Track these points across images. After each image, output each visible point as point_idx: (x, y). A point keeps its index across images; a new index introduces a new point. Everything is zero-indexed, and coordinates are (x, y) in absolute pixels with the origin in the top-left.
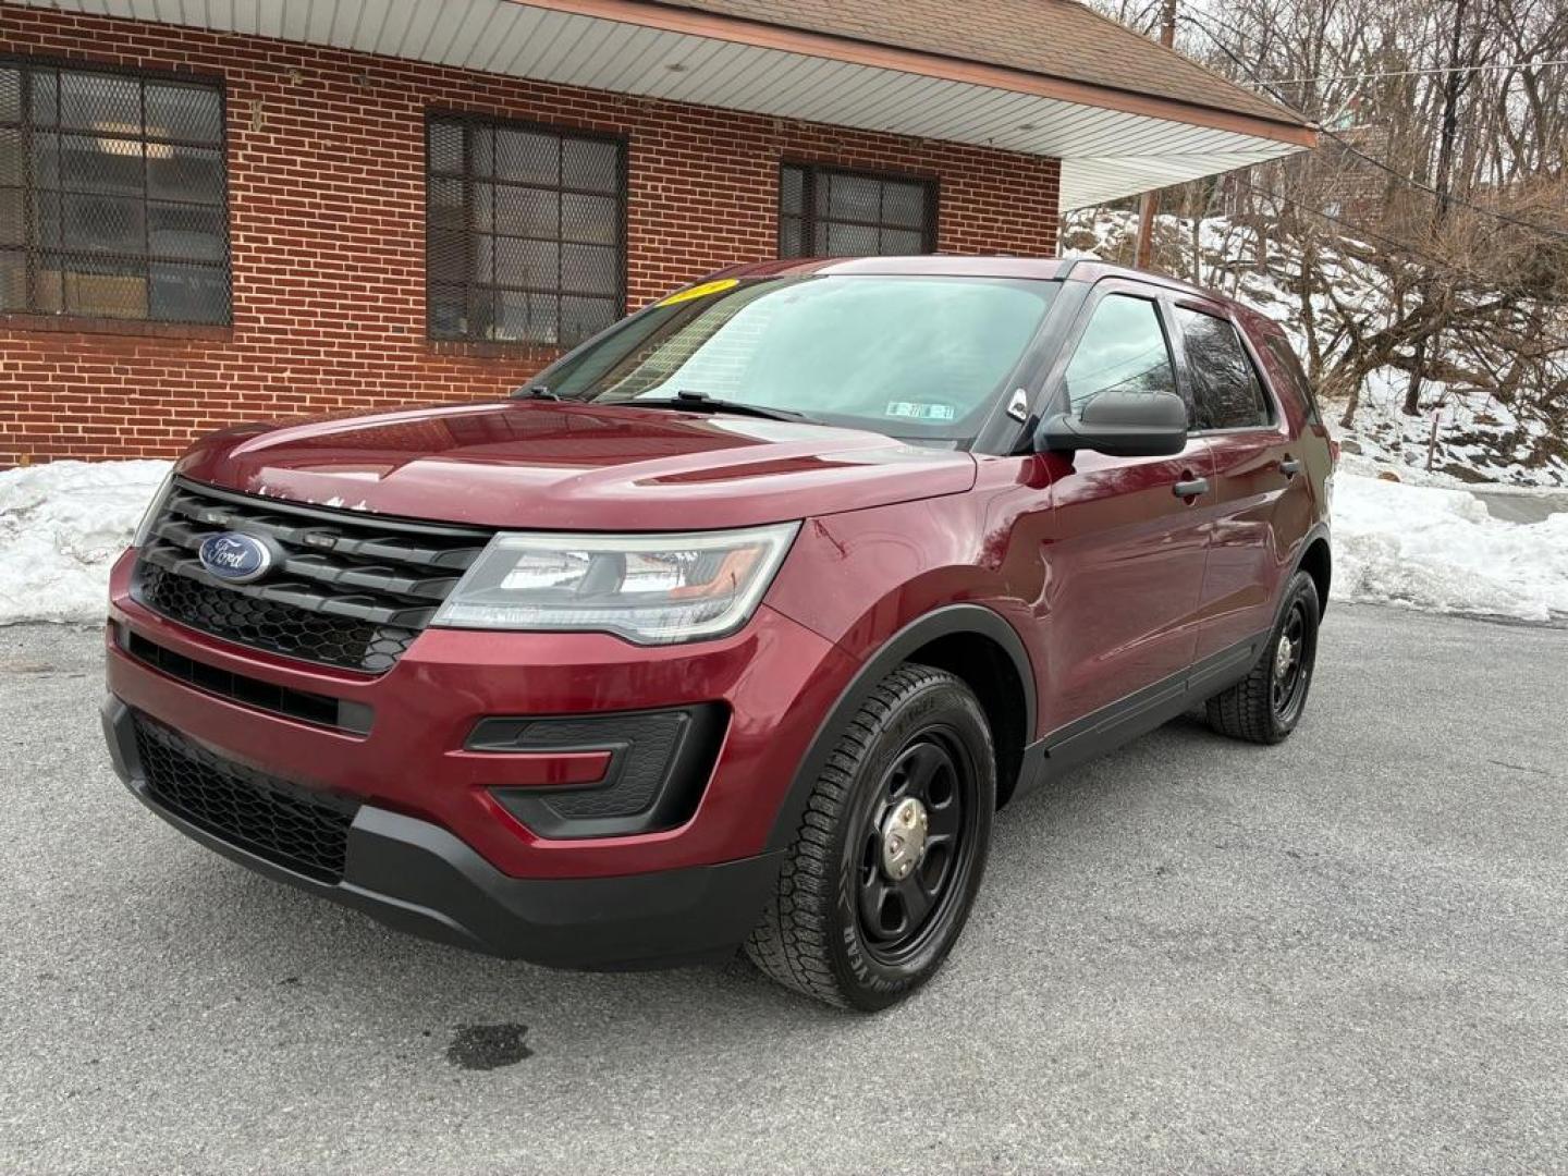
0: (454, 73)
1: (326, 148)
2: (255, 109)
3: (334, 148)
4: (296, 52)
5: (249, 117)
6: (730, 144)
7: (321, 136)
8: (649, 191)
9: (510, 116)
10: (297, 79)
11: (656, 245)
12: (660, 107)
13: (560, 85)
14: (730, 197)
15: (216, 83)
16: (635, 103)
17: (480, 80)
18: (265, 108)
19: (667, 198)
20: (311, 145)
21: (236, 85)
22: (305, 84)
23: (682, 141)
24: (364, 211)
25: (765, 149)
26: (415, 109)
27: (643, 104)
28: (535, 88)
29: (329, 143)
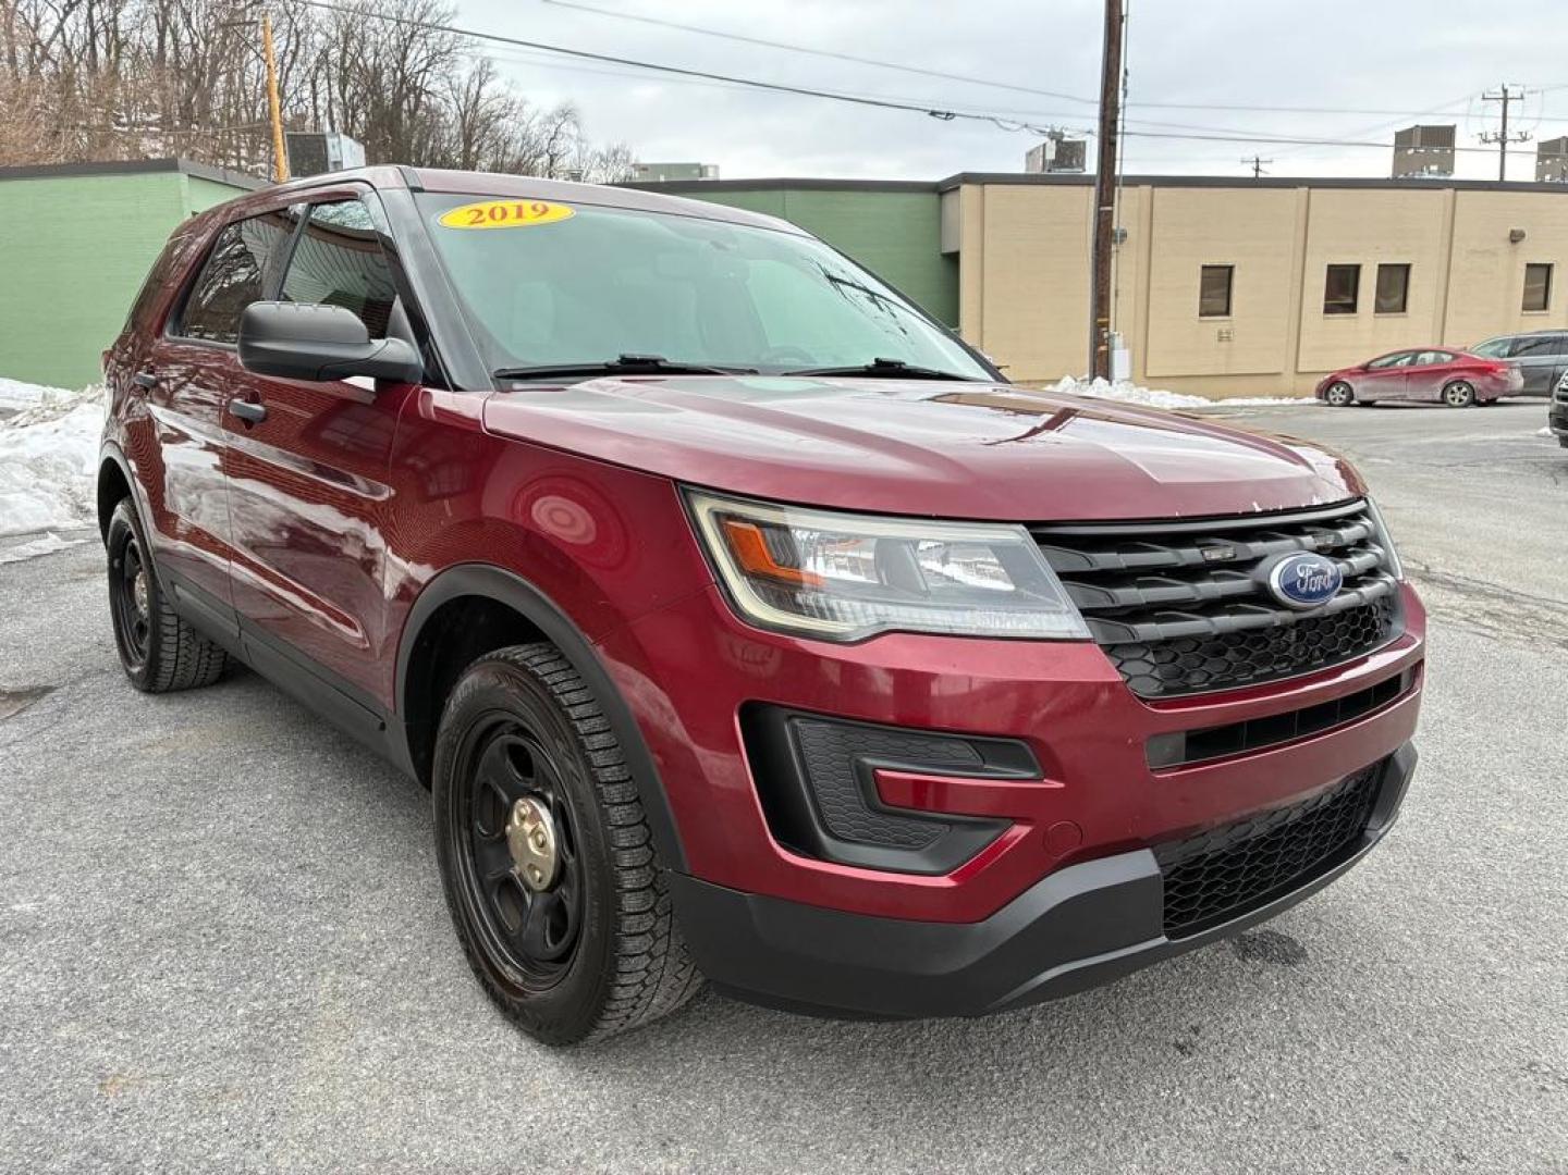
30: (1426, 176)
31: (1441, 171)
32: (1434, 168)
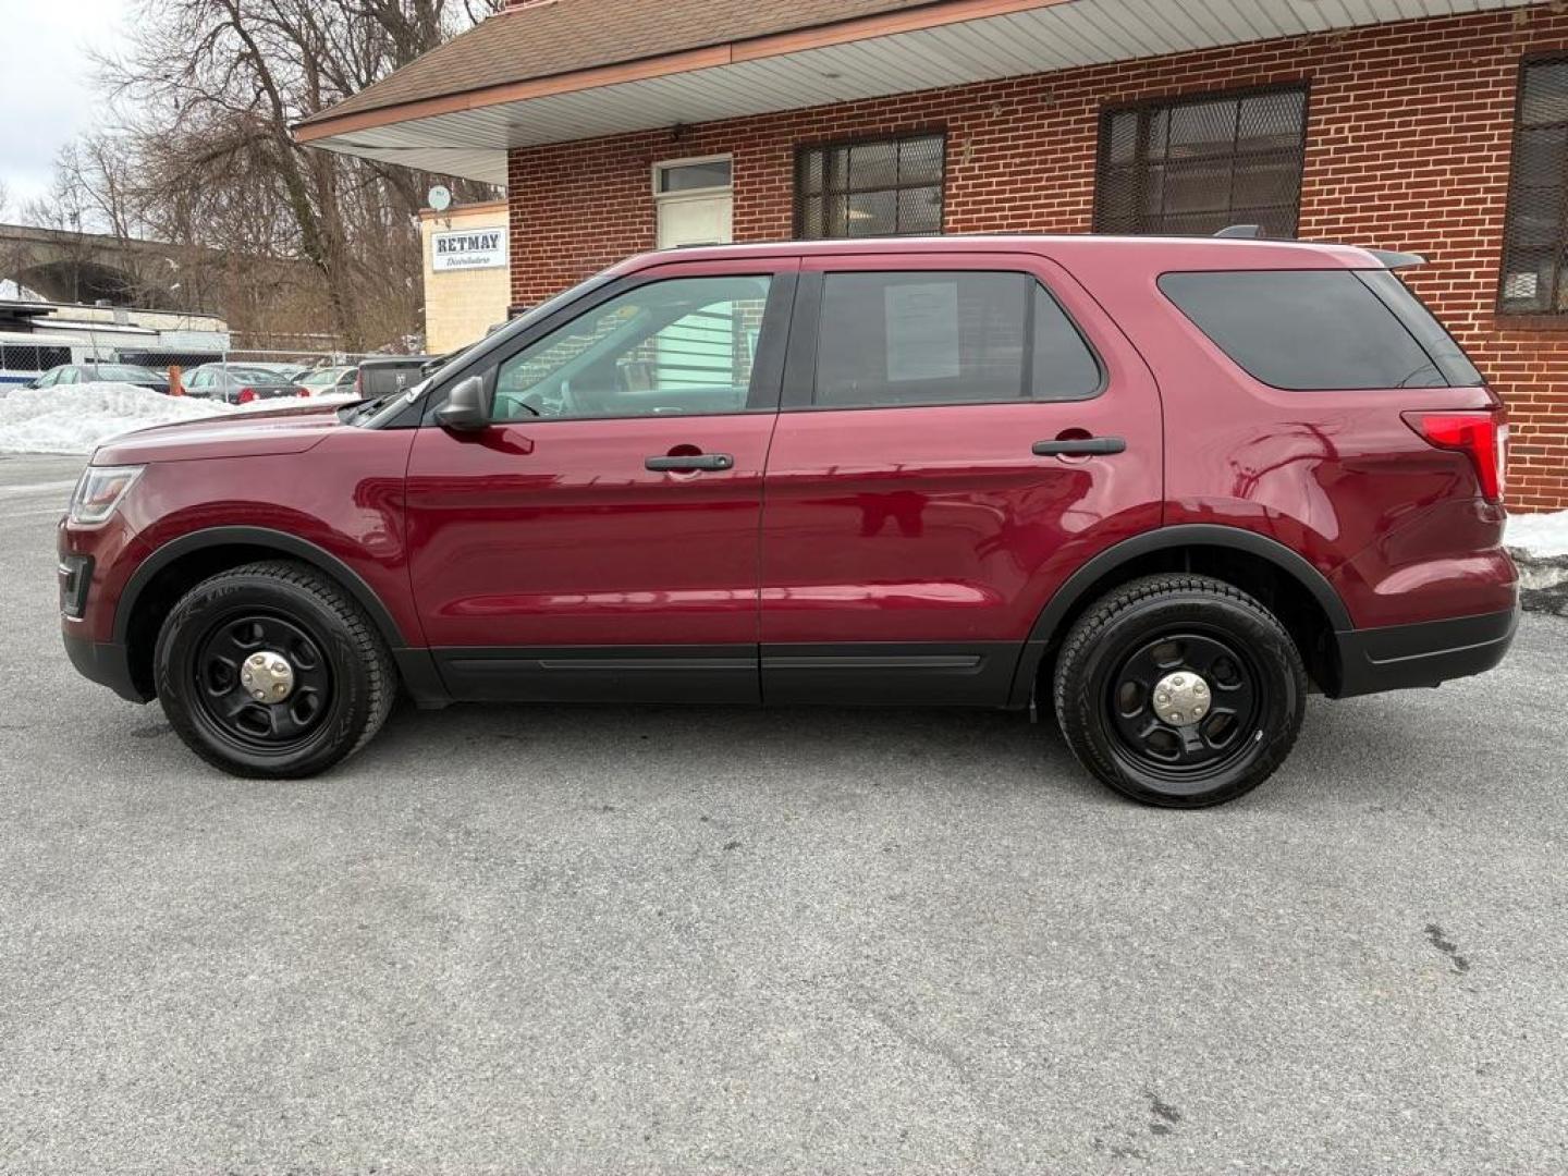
0: (1128, 65)
1: (1016, 165)
2: (967, 146)
3: (1022, 164)
4: (999, 88)
5: (961, 153)
6: (1446, 57)
7: (1013, 156)
8: (1332, 135)
9: (1179, 92)
10: (997, 111)
11: (1337, 195)
12: (1354, 36)
13: (1233, 46)
14: (1444, 120)
15: (939, 130)
16: (1321, 41)
17: (1153, 64)
18: (974, 143)
19: (1355, 139)
20: (1005, 166)
21: (954, 129)
22: (1005, 113)
23: (1379, 68)
24: (1041, 215)
25: (1500, 51)
26: (1091, 111)
27: (1331, 39)
28: (1208, 57)
29: (1017, 160)
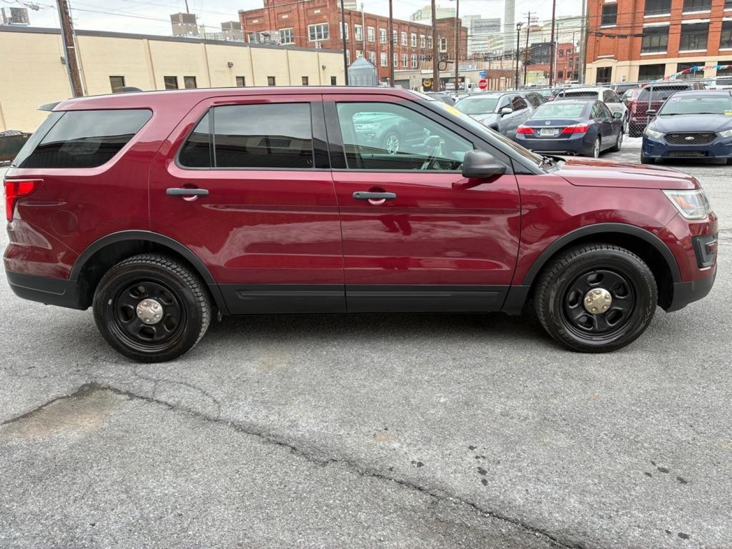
30: (189, 37)
31: (194, 35)
32: (191, 33)
